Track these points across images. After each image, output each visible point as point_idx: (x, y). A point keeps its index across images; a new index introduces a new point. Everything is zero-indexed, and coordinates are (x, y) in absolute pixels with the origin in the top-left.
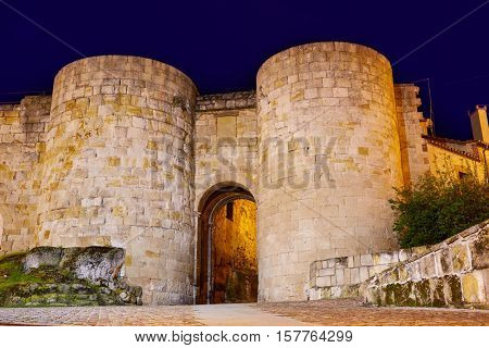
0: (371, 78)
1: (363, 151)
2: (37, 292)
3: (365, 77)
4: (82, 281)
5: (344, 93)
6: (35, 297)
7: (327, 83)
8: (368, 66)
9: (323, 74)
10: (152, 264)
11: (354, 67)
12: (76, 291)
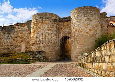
0: (93, 14)
1: (90, 30)
2: (29, 60)
3: (91, 14)
4: (37, 57)
5: (86, 18)
6: (28, 61)
7: (83, 16)
8: (92, 11)
9: (82, 14)
10: (50, 53)
11: (89, 11)
12: (36, 59)
